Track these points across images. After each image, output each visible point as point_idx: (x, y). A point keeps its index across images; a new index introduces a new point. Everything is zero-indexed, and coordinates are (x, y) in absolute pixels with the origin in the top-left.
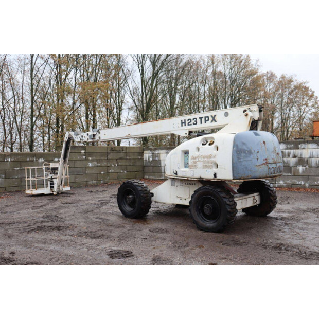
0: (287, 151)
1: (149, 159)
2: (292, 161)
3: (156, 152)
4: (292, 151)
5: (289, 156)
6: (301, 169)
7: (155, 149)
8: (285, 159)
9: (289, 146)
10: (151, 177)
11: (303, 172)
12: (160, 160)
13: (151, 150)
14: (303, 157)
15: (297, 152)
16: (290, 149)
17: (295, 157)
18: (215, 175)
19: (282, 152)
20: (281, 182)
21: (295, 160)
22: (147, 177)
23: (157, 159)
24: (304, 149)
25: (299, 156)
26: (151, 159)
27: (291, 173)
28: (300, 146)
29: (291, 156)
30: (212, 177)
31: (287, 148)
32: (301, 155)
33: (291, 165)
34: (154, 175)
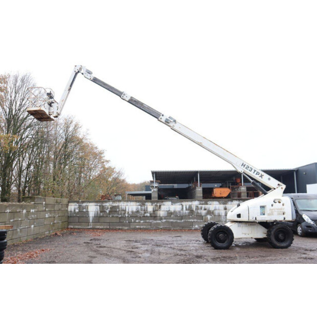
0: (200, 206)
1: (75, 211)
2: (203, 212)
3: (84, 204)
4: (203, 206)
5: (201, 209)
6: (209, 217)
7: (83, 202)
8: (199, 211)
9: (201, 203)
10: (77, 227)
11: (210, 219)
12: (88, 211)
13: (78, 202)
14: (210, 209)
15: (206, 206)
16: (202, 204)
17: (205, 209)
18: (284, 218)
19: (197, 206)
20: (197, 226)
21: (205, 211)
22: (72, 227)
23: (85, 210)
24: (210, 204)
25: (208, 209)
26: (77, 211)
27: (202, 219)
28: (208, 202)
29: (203, 209)
30: (283, 219)
31: (200, 204)
33: (203, 215)
34: (81, 225)
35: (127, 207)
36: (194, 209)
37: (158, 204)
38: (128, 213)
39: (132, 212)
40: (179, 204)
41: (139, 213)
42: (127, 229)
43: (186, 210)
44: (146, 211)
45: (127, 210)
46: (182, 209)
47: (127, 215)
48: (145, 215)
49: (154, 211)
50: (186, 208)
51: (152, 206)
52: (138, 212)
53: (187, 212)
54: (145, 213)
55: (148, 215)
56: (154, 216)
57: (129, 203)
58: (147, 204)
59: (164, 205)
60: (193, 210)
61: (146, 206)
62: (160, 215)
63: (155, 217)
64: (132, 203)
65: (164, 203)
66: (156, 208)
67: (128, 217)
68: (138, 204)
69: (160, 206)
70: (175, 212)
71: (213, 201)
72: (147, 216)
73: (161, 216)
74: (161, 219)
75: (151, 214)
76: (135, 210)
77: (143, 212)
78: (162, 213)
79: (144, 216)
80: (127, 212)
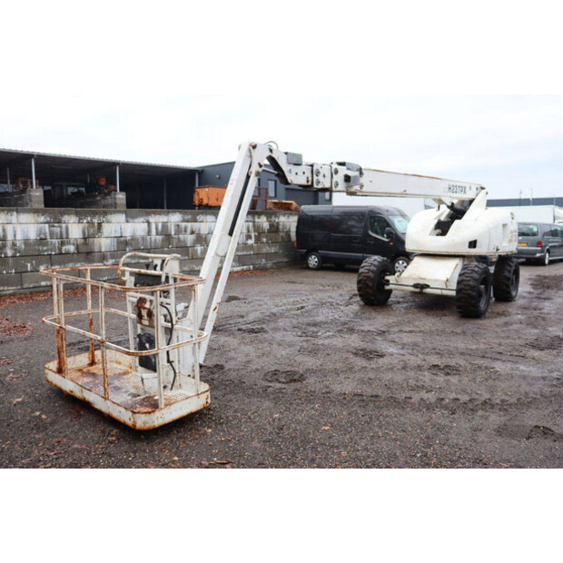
0: (183, 224)
2: (190, 239)
4: (189, 225)
5: (186, 231)
6: (199, 249)
8: (181, 236)
9: (186, 217)
11: (201, 253)
14: (202, 233)
15: (195, 226)
16: (188, 222)
17: (192, 233)
19: (178, 226)
21: (193, 237)
24: (202, 222)
25: (197, 232)
27: (188, 255)
28: (198, 217)
29: (189, 231)
31: (183, 221)
32: (199, 230)
33: (188, 244)
35: (9, 229)
36: (173, 233)
37: (96, 221)
38: (14, 245)
39: (26, 242)
40: (142, 219)
41: (46, 244)
42: (13, 295)
43: (157, 234)
44: (64, 239)
45: (10, 237)
46: (149, 232)
47: (10, 253)
48: (64, 249)
49: (85, 238)
50: (157, 229)
51: (81, 225)
52: (42, 241)
53: (159, 238)
54: (62, 244)
55: (72, 248)
56: (86, 252)
57: (14, 217)
58: (66, 218)
59: (108, 222)
60: (170, 235)
61: (64, 225)
62: (100, 248)
63: (88, 253)
64: (25, 217)
65: (109, 217)
66: (92, 231)
67: (14, 256)
68: (42, 219)
69: (100, 225)
70: (133, 238)
71: (206, 214)
72: (68, 253)
73: (103, 250)
74: (103, 258)
75: (77, 247)
76: (33, 236)
77: (56, 241)
78: (104, 243)
79: (61, 254)
80: (9, 244)
